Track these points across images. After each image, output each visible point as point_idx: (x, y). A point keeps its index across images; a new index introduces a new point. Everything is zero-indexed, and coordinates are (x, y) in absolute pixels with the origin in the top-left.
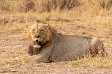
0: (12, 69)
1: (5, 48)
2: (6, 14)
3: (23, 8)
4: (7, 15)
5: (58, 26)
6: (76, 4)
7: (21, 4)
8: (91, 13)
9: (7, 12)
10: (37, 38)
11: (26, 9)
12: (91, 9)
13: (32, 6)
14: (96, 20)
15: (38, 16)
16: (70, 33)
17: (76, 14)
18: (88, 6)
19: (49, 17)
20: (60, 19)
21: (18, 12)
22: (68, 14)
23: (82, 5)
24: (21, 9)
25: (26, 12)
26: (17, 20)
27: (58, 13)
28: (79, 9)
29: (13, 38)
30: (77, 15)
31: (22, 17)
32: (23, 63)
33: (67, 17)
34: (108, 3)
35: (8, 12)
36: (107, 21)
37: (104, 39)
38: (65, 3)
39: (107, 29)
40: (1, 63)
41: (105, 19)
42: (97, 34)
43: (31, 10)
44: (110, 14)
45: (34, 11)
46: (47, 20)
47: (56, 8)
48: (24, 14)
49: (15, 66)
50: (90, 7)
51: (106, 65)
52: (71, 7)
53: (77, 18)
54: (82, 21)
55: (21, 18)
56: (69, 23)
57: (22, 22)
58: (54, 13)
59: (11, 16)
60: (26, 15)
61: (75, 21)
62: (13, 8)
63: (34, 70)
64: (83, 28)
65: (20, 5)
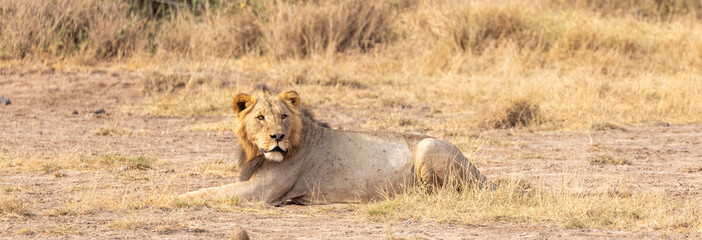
0: (192, 222)
1: (172, 161)
2: (178, 60)
3: (228, 44)
4: (182, 64)
5: (330, 100)
6: (385, 37)
7: (224, 34)
8: (428, 61)
9: (181, 55)
10: (278, 141)
11: (237, 48)
12: (427, 53)
13: (254, 40)
14: (440, 84)
15: (273, 71)
16: (365, 122)
17: (384, 65)
18: (420, 43)
19: (305, 72)
20: (336, 78)
21: (213, 57)
22: (361, 65)
23: (401, 39)
24: (224, 47)
25: (237, 57)
26: (210, 79)
27: (332, 61)
28: (393, 52)
29: (197, 134)
30: (386, 69)
31: (226, 71)
32: (224, 206)
33: (356, 73)
34: (477, 35)
35: (184, 56)
36: (473, 89)
37: (463, 140)
38: (352, 33)
39: (472, 112)
40: (162, 205)
41: (469, 81)
42: (442, 127)
43: (253, 52)
44: (482, 67)
45: (261, 53)
46: (300, 81)
47: (325, 44)
48: (231, 61)
49: (200, 214)
50: (423, 45)
51: (466, 218)
52: (370, 46)
53: (387, 78)
54: (400, 85)
55: (223, 73)
56: (361, 92)
57: (224, 85)
58: (319, 61)
59: (192, 69)
60: (238, 66)
61: (380, 85)
62: (200, 43)
63: (257, 228)
64: (403, 107)
65: (220, 35)
